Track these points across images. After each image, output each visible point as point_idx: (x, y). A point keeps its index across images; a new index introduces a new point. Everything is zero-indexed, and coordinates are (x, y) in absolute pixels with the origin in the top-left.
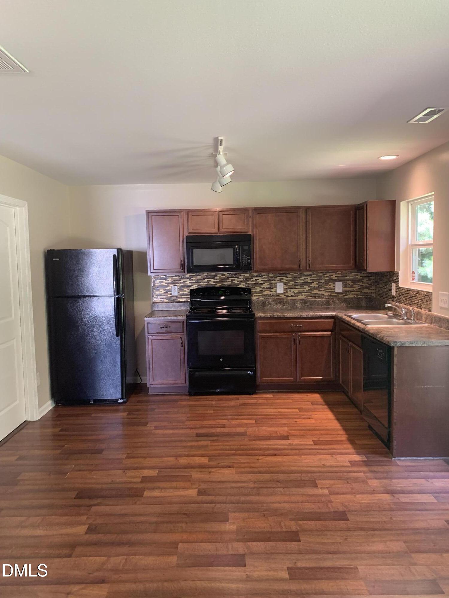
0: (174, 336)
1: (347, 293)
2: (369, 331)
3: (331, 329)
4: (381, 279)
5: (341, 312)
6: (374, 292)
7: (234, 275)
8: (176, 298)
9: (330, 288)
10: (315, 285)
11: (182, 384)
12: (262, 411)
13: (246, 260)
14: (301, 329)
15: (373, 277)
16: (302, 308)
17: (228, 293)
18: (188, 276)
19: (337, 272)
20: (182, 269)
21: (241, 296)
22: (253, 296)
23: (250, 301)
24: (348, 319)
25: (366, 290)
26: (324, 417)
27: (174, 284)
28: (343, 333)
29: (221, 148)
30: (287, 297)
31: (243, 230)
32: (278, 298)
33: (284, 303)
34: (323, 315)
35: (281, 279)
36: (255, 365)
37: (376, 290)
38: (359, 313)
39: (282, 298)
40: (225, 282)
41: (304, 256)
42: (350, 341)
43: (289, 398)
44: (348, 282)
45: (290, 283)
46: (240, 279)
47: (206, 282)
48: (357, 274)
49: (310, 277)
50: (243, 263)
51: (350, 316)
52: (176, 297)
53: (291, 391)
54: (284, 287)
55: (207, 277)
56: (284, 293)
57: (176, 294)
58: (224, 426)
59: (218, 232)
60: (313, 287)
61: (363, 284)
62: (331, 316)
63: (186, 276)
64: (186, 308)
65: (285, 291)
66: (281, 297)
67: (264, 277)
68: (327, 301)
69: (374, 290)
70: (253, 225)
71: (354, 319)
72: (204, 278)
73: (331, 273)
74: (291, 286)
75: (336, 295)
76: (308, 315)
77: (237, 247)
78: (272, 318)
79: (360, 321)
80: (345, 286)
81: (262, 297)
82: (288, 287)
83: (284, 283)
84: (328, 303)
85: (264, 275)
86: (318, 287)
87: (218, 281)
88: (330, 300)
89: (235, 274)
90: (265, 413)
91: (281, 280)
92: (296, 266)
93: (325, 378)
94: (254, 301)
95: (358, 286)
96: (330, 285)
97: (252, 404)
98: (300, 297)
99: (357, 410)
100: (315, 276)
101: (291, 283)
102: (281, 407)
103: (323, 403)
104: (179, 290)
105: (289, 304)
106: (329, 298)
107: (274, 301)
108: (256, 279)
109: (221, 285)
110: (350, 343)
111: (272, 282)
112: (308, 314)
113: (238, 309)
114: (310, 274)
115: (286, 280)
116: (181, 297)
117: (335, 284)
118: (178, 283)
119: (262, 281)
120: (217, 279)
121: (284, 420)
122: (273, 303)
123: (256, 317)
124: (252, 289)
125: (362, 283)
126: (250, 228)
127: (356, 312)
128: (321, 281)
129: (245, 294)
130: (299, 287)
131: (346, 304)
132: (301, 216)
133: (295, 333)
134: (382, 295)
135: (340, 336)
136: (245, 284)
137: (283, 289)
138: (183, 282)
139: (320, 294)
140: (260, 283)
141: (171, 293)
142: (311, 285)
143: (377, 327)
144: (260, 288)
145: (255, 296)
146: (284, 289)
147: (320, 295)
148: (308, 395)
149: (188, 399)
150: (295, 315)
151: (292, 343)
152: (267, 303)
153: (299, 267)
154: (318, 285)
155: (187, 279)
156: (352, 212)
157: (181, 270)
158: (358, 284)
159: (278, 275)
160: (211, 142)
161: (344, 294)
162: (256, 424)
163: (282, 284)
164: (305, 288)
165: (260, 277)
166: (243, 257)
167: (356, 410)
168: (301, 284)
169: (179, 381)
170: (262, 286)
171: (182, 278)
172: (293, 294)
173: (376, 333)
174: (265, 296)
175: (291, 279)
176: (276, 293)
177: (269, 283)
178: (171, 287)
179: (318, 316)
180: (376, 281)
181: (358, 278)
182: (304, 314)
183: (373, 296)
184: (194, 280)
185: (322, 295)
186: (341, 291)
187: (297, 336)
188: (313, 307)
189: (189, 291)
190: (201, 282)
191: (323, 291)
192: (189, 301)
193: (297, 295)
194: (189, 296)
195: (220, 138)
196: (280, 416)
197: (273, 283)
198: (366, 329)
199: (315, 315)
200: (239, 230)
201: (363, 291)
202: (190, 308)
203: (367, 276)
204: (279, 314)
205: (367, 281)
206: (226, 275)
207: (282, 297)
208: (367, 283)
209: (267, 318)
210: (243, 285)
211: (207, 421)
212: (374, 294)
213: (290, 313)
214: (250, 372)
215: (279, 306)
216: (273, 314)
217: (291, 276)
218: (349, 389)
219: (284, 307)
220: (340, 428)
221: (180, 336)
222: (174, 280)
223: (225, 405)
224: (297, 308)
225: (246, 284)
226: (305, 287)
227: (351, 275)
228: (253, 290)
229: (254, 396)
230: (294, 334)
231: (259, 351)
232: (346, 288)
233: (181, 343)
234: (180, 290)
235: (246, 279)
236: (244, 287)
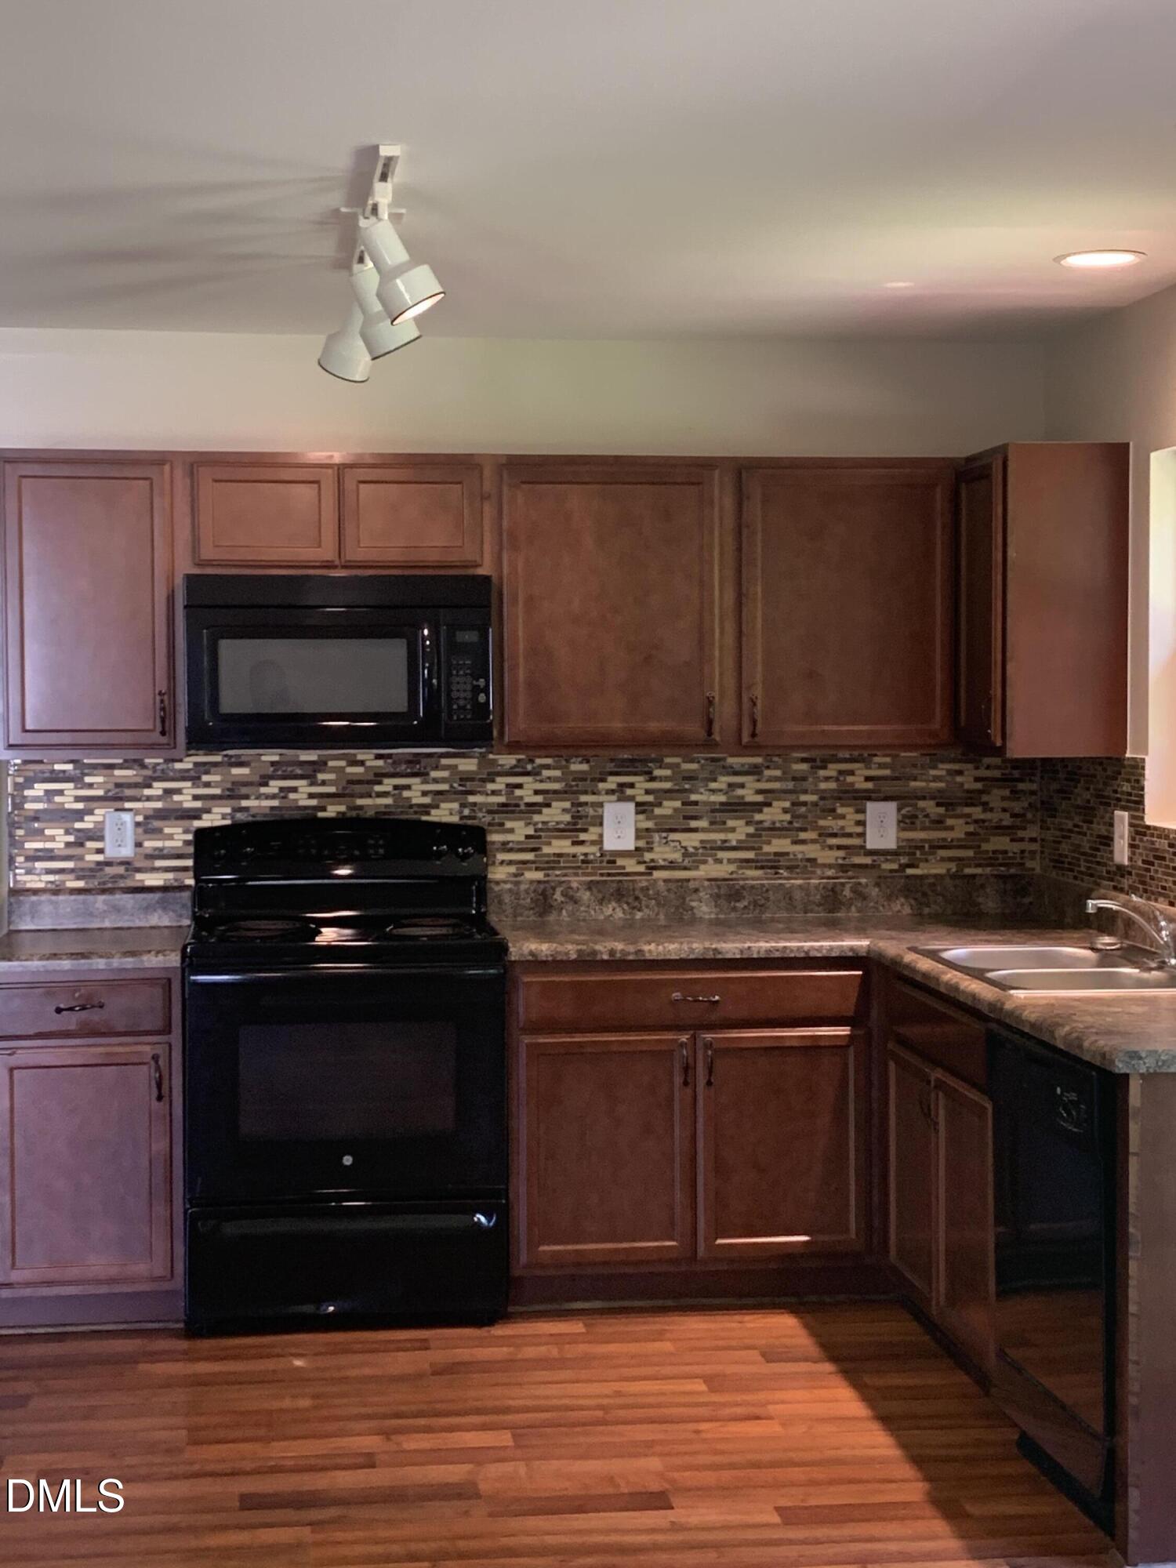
0: (120, 1047)
1: (918, 853)
2: (1018, 1012)
3: (851, 1013)
4: (1065, 792)
5: (892, 938)
6: (1033, 853)
7: (409, 762)
8: (127, 870)
9: (843, 828)
10: (774, 814)
11: (154, 1279)
12: (537, 1393)
13: (469, 695)
14: (714, 1017)
15: (1031, 781)
16: (717, 919)
17: (376, 847)
18: (187, 764)
19: (876, 755)
20: (163, 733)
21: (438, 863)
22: (494, 863)
23: (480, 884)
24: (925, 964)
25: (999, 843)
26: (820, 1409)
27: (118, 805)
28: (904, 1030)
29: (383, 194)
30: (652, 867)
31: (454, 557)
32: (609, 875)
33: (637, 898)
34: (812, 948)
35: (622, 786)
36: (508, 1186)
37: (1043, 840)
38: (975, 943)
39: (628, 874)
40: (362, 796)
41: (730, 683)
42: (936, 1063)
43: (660, 1336)
44: (921, 804)
45: (666, 803)
46: (436, 781)
47: (273, 797)
48: (956, 767)
49: (756, 777)
50: (455, 707)
51: (934, 955)
52: (126, 863)
53: (670, 1303)
54: (636, 822)
55: (280, 770)
56: (637, 849)
57: (127, 851)
58: (369, 1461)
59: (337, 562)
60: (766, 825)
61: (988, 816)
62: (850, 954)
63: (178, 766)
64: (175, 918)
65: (642, 844)
66: (624, 868)
67: (546, 773)
68: (830, 887)
69: (1033, 840)
70: (501, 534)
71: (951, 965)
72: (262, 777)
73: (845, 761)
74: (670, 817)
75: (868, 860)
76: (749, 948)
77: (426, 632)
78: (587, 963)
79: (978, 974)
80: (907, 822)
81: (537, 869)
82: (656, 824)
83: (638, 804)
84: (832, 900)
85: (547, 767)
86: (790, 823)
87: (332, 789)
88: (843, 884)
89: (411, 758)
90: (555, 1402)
91: (622, 792)
92: (694, 729)
93: (821, 1238)
94: (497, 888)
95: (967, 823)
96: (843, 817)
97: (487, 1367)
98: (710, 870)
99: (966, 1379)
100: (778, 773)
101: (669, 807)
102: (625, 1372)
103: (813, 1349)
104: (140, 830)
105: (658, 904)
106: (841, 874)
107: (589, 889)
108: (508, 785)
109: (343, 808)
110: (937, 1074)
111: (583, 798)
112: (747, 945)
113: (427, 921)
114: (756, 766)
115: (648, 792)
116: (147, 864)
117: (863, 811)
118: (139, 800)
119: (537, 792)
120: (324, 783)
121: (645, 1427)
122: (586, 896)
123: (513, 959)
124: (491, 832)
125: (984, 811)
126: (487, 547)
127: (959, 939)
128: (803, 798)
129: (457, 853)
130: (703, 823)
131: (913, 902)
132: (716, 501)
133: (692, 1032)
134: (1069, 863)
135: (890, 1046)
136: (455, 806)
137: (631, 834)
138: (160, 792)
139: (800, 856)
140: (528, 805)
141: (98, 845)
142: (758, 817)
143: (1056, 998)
144: (527, 824)
145: (502, 862)
146: (637, 830)
147: (797, 859)
148: (747, 1318)
149: (185, 1352)
150: (692, 950)
151: (678, 1080)
152: (558, 896)
153: (710, 733)
154: (788, 817)
155: (184, 779)
156: (939, 490)
157: (156, 737)
158: (969, 816)
159: (610, 767)
160: (342, 162)
161: (904, 860)
162: (518, 1446)
163: (631, 807)
164: (733, 830)
165: (527, 774)
166: (456, 679)
167: (962, 1378)
168: (713, 811)
169: (141, 1268)
170: (537, 818)
171: (158, 774)
172: (677, 856)
173: (1049, 1021)
174: (547, 862)
175: (668, 785)
176: (601, 849)
177: (567, 805)
178: (100, 819)
179: (792, 955)
180: (1043, 803)
181: (966, 786)
182: (731, 947)
183: (1033, 869)
184: (217, 785)
185: (809, 860)
186: (890, 843)
187: (700, 1044)
188: (767, 915)
189: (190, 837)
190: (247, 797)
191: (813, 841)
192: (188, 887)
193: (692, 858)
194: (190, 863)
195: (385, 151)
196: (622, 1413)
197: (586, 804)
198: (1008, 1006)
199: (778, 950)
200: (433, 557)
201: (985, 847)
202: (195, 918)
203: (1005, 780)
204: (619, 946)
205: (1003, 798)
206: (368, 764)
207: (628, 870)
208: (1004, 810)
209: (562, 961)
210: (447, 812)
211: (286, 1443)
212: (1033, 859)
213: (670, 942)
214: (483, 1219)
215: (614, 912)
216: (591, 945)
217: (668, 772)
218: (930, 1284)
219: (639, 915)
220: (895, 1453)
221: (147, 1048)
222: (118, 785)
223: (367, 1371)
224: (694, 921)
225: (463, 805)
226: (731, 823)
227: (933, 772)
228: (495, 838)
229: (498, 1331)
230: (684, 1038)
231: (524, 1121)
232: (915, 829)
233: (153, 1083)
234: (146, 832)
235: (465, 786)
236: (455, 819)
